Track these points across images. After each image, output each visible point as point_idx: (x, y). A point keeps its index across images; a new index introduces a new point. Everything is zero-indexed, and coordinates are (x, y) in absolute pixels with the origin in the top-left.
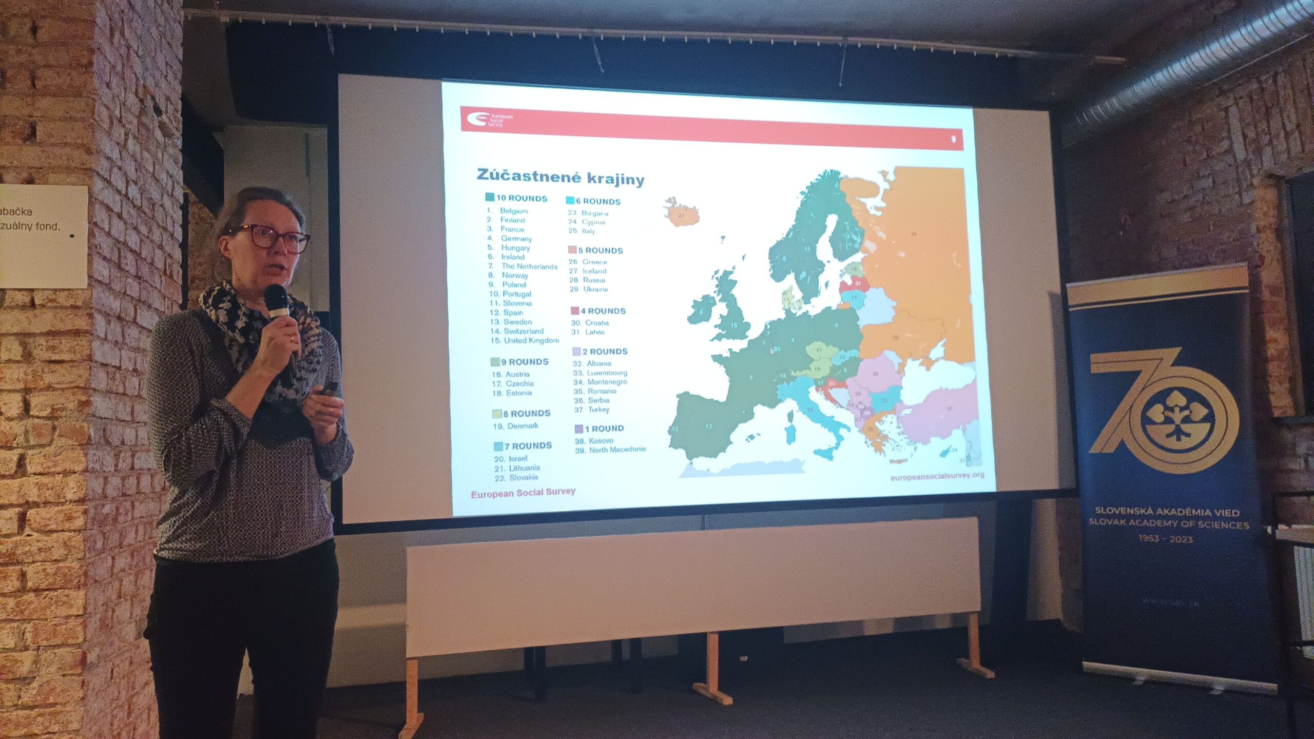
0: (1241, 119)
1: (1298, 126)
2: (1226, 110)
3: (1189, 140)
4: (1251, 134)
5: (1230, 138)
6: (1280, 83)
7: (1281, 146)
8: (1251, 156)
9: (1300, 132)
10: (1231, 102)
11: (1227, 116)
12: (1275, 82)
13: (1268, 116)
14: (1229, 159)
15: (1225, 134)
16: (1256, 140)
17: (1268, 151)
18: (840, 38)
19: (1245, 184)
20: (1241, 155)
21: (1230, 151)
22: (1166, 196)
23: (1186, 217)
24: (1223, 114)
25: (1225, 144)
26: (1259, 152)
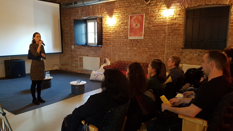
0: (80, 11)
3: (75, 12)
10: (79, 9)
13: (83, 12)
16: (82, 14)
20: (80, 15)
21: (79, 14)
25: (79, 13)
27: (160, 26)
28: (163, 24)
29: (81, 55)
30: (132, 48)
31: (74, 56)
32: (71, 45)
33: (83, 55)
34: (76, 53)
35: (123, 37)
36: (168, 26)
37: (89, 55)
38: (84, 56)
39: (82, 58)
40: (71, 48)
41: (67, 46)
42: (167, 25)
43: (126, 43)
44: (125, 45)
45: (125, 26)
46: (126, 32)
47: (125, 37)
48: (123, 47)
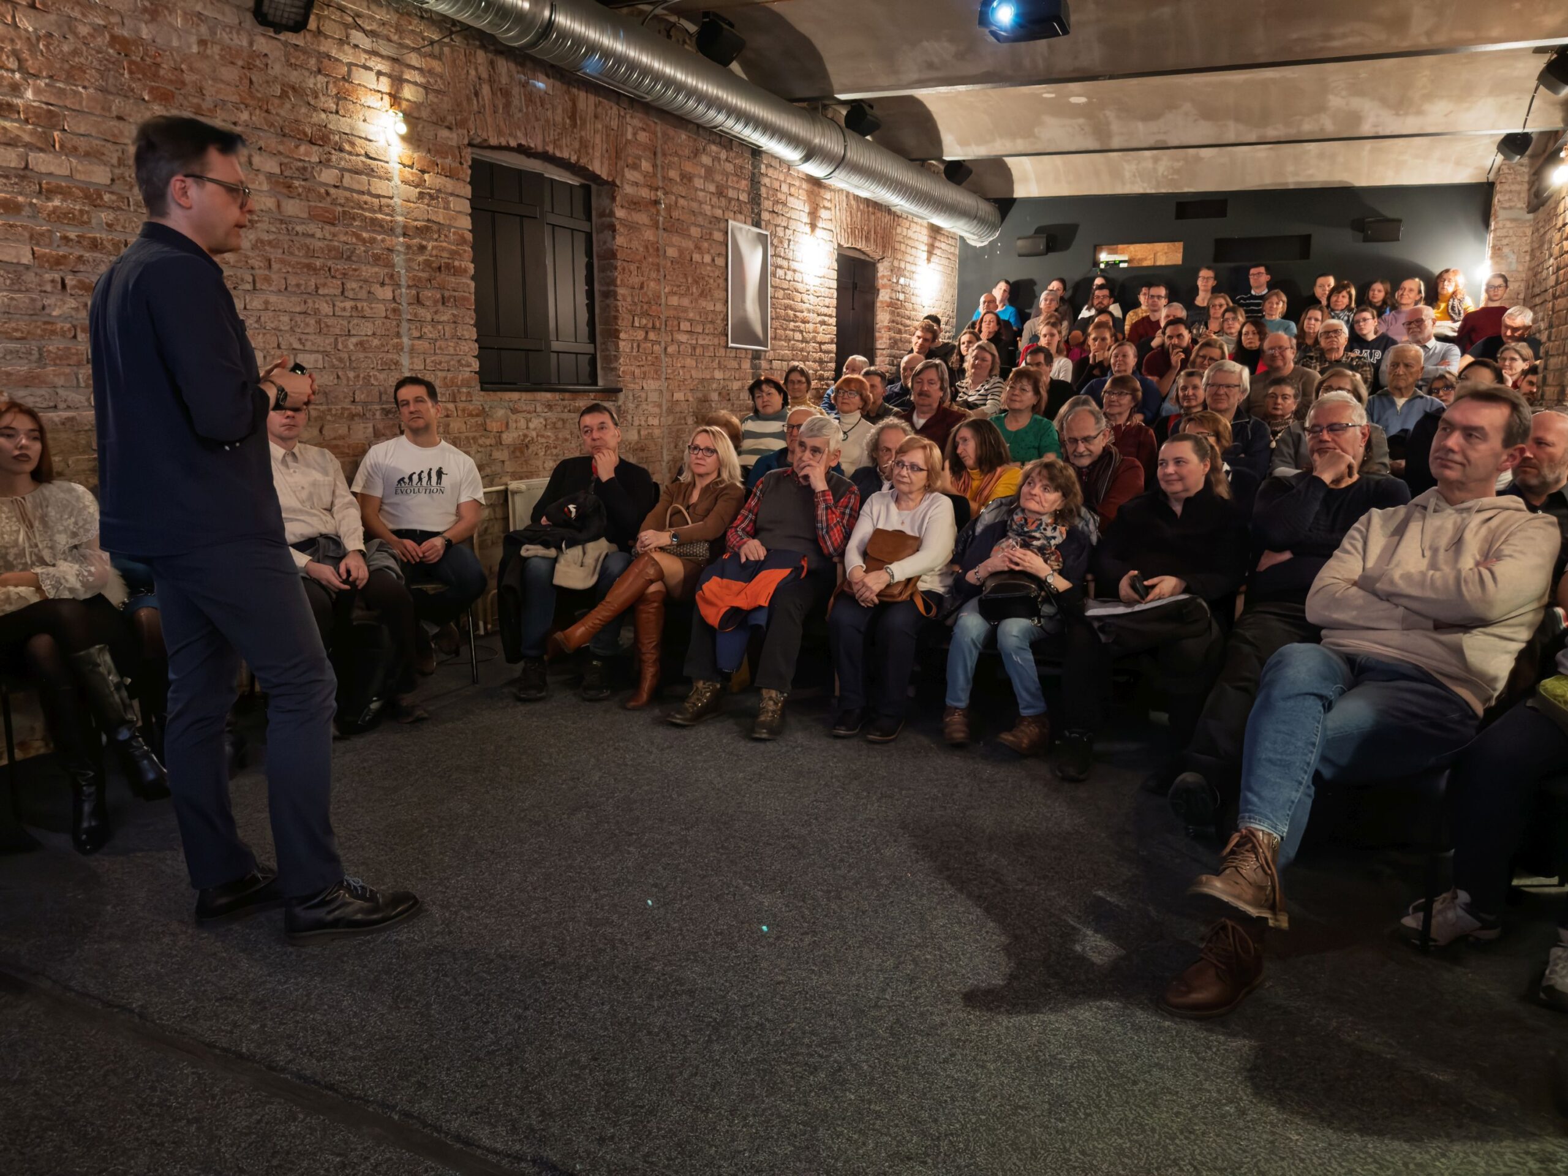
27: (361, 228)
28: (380, 216)
36: (405, 235)
42: (399, 231)
43: (75, 337)
44: (67, 370)
45: (31, 149)
46: (58, 216)
47: (57, 276)
48: (42, 392)
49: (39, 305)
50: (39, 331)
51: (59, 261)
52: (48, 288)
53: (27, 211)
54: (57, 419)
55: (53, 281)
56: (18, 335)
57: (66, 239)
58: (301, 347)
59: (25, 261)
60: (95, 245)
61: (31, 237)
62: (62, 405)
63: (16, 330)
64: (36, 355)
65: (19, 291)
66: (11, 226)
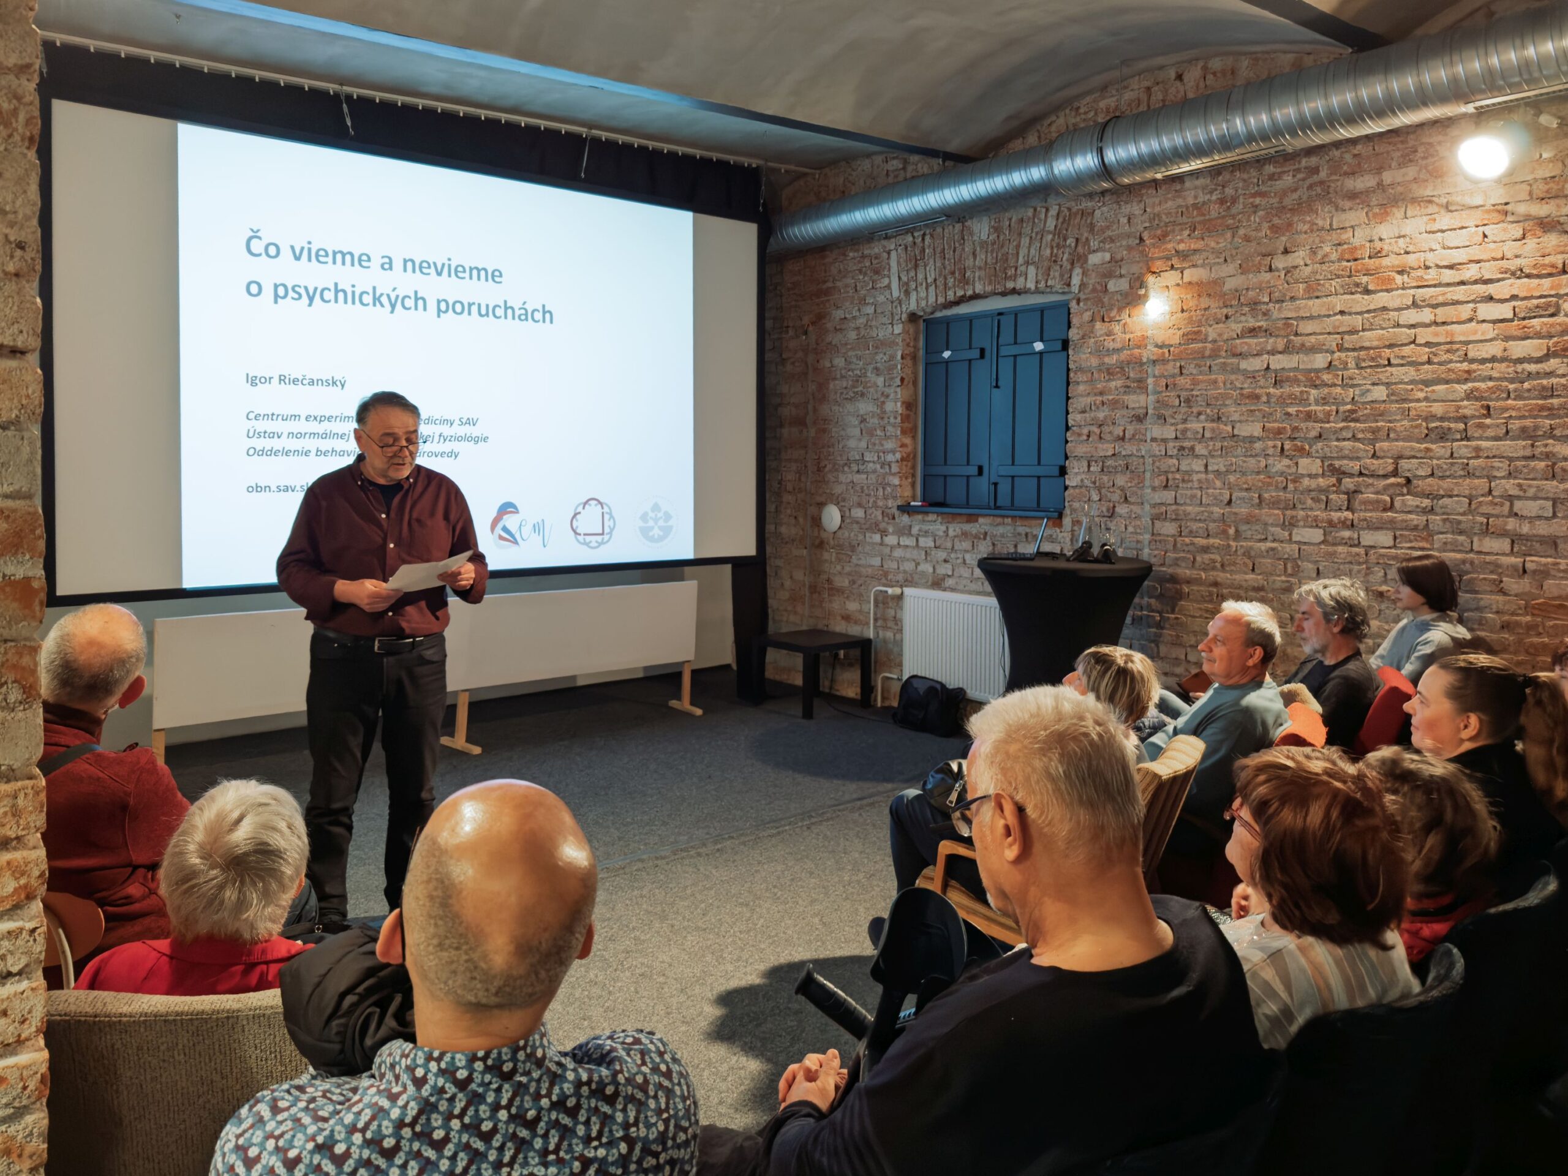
0: (899, 263)
1: (935, 280)
2: (889, 253)
3: (860, 271)
4: (904, 279)
5: (889, 277)
6: (926, 243)
7: (923, 294)
8: (902, 296)
9: (936, 287)
10: (892, 247)
11: (889, 258)
12: (923, 239)
13: (916, 266)
14: (887, 293)
15: (886, 272)
16: (907, 284)
17: (913, 296)
18: (585, 130)
19: (897, 317)
20: (896, 293)
21: (889, 287)
22: (839, 314)
23: (853, 335)
24: (885, 255)
25: (886, 281)
26: (907, 293)
29: (884, 576)
30: (1346, 534)
31: (842, 582)
32: (821, 505)
33: (900, 577)
34: (854, 559)
35: (1252, 439)
37: (950, 582)
38: (909, 582)
39: (900, 597)
40: (817, 521)
41: (789, 511)
43: (1285, 488)
44: (1276, 512)
45: (1273, 355)
46: (1282, 401)
47: (1279, 444)
48: (1257, 527)
49: (1263, 464)
50: (1260, 484)
51: (1279, 432)
52: (1270, 451)
53: (1264, 399)
54: (1263, 548)
55: (1274, 447)
56: (1245, 486)
57: (1288, 414)
58: (1521, 494)
59: (1256, 434)
60: (1309, 416)
61: (1264, 417)
62: (1270, 538)
63: (1244, 483)
64: (1257, 501)
65: (1251, 456)
66: (1251, 411)
